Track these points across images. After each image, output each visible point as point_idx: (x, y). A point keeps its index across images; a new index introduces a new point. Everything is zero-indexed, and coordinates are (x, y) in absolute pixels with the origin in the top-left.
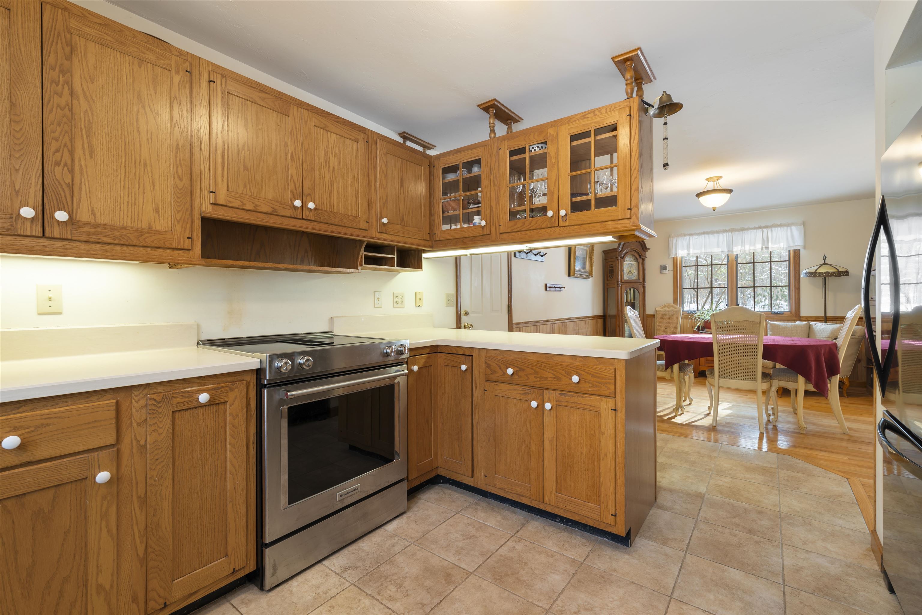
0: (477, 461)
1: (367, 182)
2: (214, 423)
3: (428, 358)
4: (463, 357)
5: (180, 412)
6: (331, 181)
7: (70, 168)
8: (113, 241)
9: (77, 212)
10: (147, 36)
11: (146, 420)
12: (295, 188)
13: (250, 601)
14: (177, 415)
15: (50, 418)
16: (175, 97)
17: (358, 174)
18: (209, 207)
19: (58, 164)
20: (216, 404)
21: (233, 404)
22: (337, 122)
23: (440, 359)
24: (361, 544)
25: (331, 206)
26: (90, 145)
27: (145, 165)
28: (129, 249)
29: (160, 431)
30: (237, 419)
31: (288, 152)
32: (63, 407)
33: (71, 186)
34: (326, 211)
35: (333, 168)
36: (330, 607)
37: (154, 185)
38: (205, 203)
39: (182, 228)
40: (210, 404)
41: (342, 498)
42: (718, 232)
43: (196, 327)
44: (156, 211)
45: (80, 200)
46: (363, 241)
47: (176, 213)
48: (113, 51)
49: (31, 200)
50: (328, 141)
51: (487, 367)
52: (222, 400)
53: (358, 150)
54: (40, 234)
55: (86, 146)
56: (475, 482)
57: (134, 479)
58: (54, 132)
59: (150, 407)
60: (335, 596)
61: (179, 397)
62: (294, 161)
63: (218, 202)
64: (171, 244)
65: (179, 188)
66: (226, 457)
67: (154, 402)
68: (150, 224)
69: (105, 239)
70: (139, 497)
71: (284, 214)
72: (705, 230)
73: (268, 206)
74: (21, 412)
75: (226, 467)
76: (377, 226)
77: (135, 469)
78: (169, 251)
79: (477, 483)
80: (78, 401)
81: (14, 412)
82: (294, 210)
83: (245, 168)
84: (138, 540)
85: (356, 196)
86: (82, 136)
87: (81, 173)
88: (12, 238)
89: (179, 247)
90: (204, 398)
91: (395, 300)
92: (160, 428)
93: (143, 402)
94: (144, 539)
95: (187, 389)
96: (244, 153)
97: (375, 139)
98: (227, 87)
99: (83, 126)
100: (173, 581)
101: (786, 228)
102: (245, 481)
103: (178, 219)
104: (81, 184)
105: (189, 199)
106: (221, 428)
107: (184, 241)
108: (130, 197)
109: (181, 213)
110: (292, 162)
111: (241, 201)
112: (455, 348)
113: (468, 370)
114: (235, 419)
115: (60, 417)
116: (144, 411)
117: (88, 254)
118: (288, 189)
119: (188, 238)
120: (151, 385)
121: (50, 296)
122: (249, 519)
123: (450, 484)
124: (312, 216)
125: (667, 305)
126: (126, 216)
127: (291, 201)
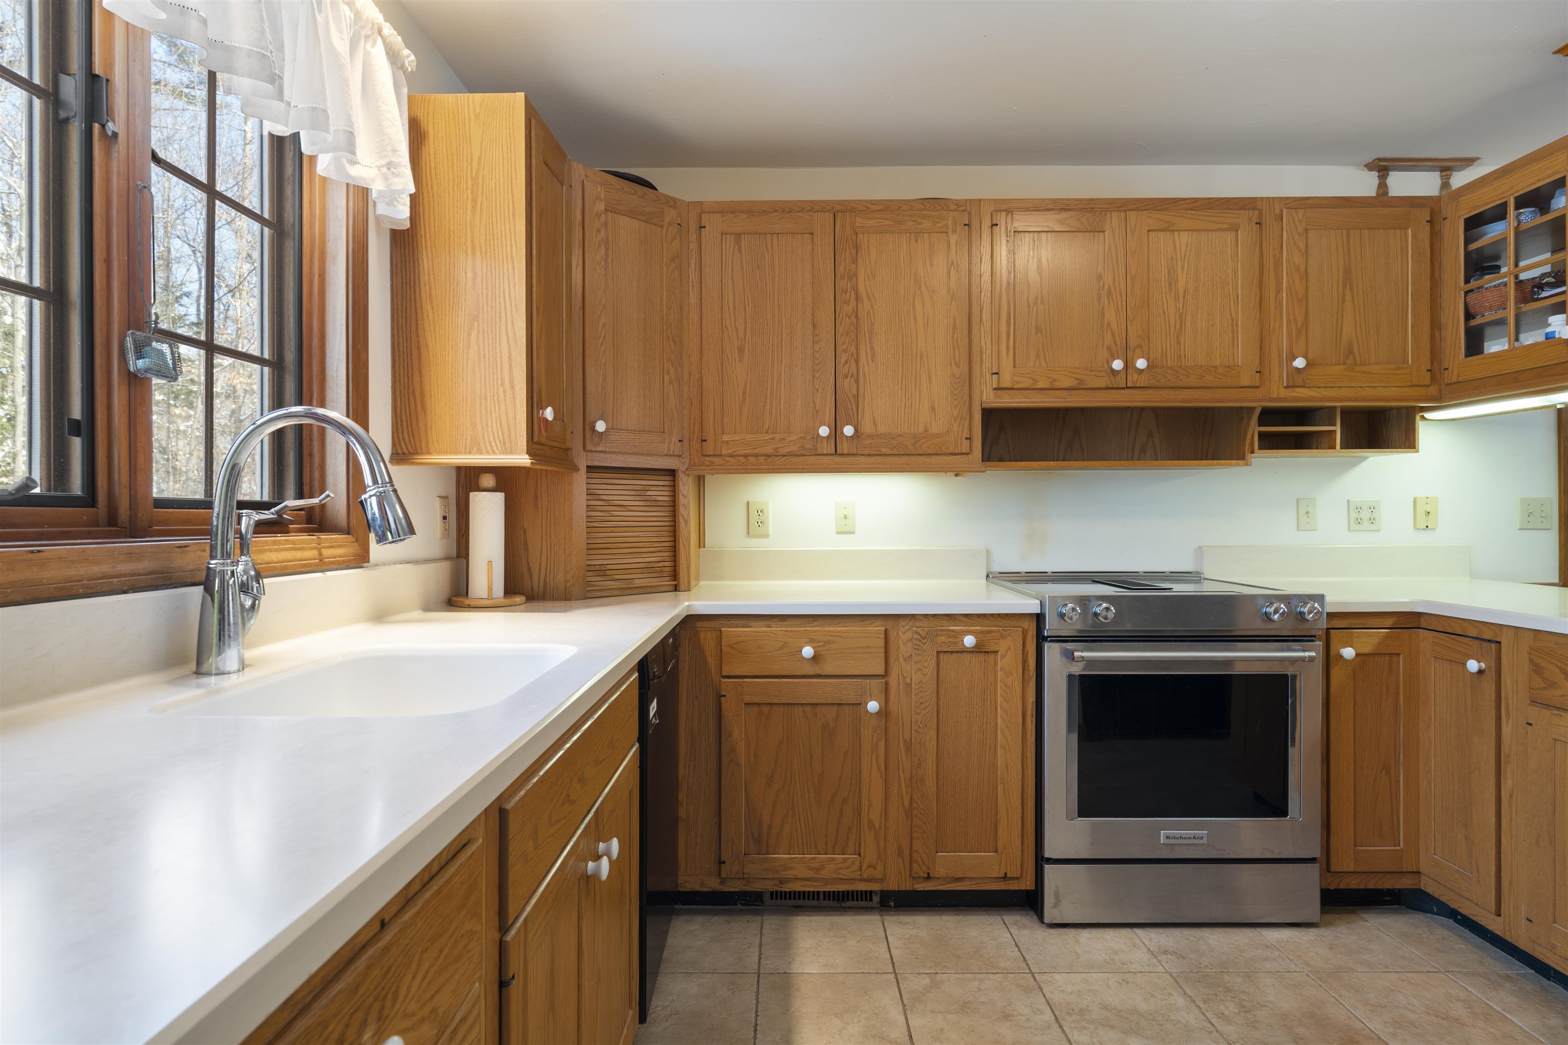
0: (1511, 882)
1: (1258, 298)
2: (983, 676)
3: (1387, 636)
4: (1476, 643)
5: (945, 654)
6: (1181, 315)
7: (856, 379)
8: (890, 452)
9: (861, 424)
10: (924, 200)
11: (911, 655)
12: (1115, 342)
13: (1025, 927)
14: (942, 656)
15: (835, 636)
16: (953, 263)
17: (1237, 289)
18: (991, 394)
19: (846, 376)
20: (985, 652)
21: (1005, 656)
22: (1192, 209)
23: (1425, 641)
24: (1206, 934)
25: (1179, 357)
26: (872, 348)
27: (922, 356)
28: (905, 459)
29: (925, 671)
30: (1010, 676)
31: (1103, 287)
32: (844, 627)
33: (856, 397)
34: (1171, 368)
35: (1185, 291)
36: (1123, 980)
37: (930, 380)
38: (986, 389)
39: (959, 426)
40: (978, 649)
41: (1169, 841)
43: (985, 554)
44: (932, 410)
45: (864, 410)
46: (1254, 408)
47: (953, 408)
48: (891, 235)
49: (827, 421)
50: (1175, 248)
51: (1535, 671)
52: (991, 649)
53: (1237, 246)
54: (833, 452)
55: (869, 350)
56: (1505, 927)
57: (900, 719)
58: (843, 344)
59: (915, 642)
60: (1136, 973)
61: (944, 635)
62: (1113, 300)
63: (1002, 386)
64: (947, 448)
65: (957, 376)
66: (996, 724)
67: (918, 637)
68: (926, 427)
69: (884, 451)
70: (905, 741)
71: (1097, 385)
73: (1071, 377)
74: (815, 626)
75: (996, 736)
76: (1281, 376)
77: (901, 708)
78: (945, 458)
79: (1510, 931)
80: (855, 624)
81: (810, 625)
82: (1112, 377)
83: (1038, 330)
84: (904, 790)
85: (1233, 329)
86: (866, 341)
87: (865, 382)
88: (814, 458)
89: (956, 452)
90: (969, 641)
91: (1354, 515)
92: (925, 668)
93: (909, 635)
94: (910, 790)
95: (951, 628)
96: (1037, 309)
97: (1277, 211)
98: (1014, 225)
99: (866, 330)
100: (937, 852)
102: (1020, 762)
103: (955, 416)
104: (864, 393)
105: (967, 388)
106: (991, 684)
107: (961, 444)
108: (907, 398)
109: (958, 408)
110: (1109, 302)
111: (1031, 378)
112: (1460, 621)
113: (1487, 673)
114: (1007, 677)
115: (841, 637)
116: (910, 644)
117: (870, 468)
118: (1103, 345)
119: (966, 438)
120: (916, 617)
121: (846, 513)
122: (1025, 816)
123: (1457, 921)
124: (1143, 381)
126: (903, 422)
127: (1108, 362)
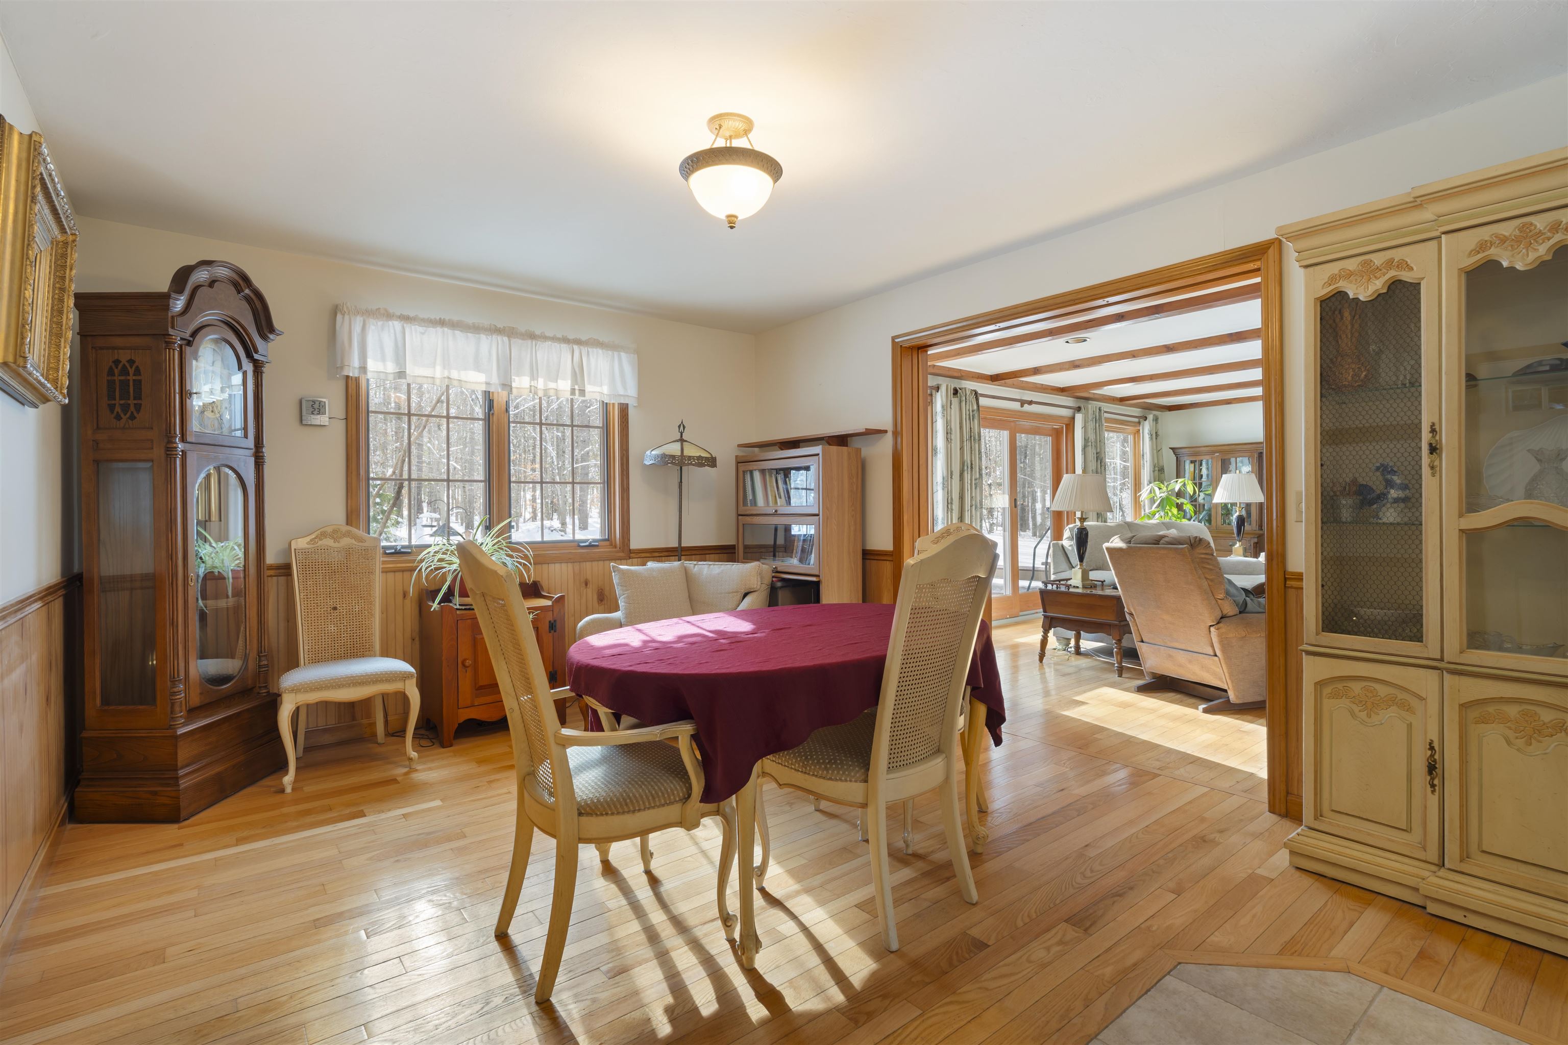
42: (476, 329)
72: (447, 317)
101: (610, 353)
125: (329, 530)
